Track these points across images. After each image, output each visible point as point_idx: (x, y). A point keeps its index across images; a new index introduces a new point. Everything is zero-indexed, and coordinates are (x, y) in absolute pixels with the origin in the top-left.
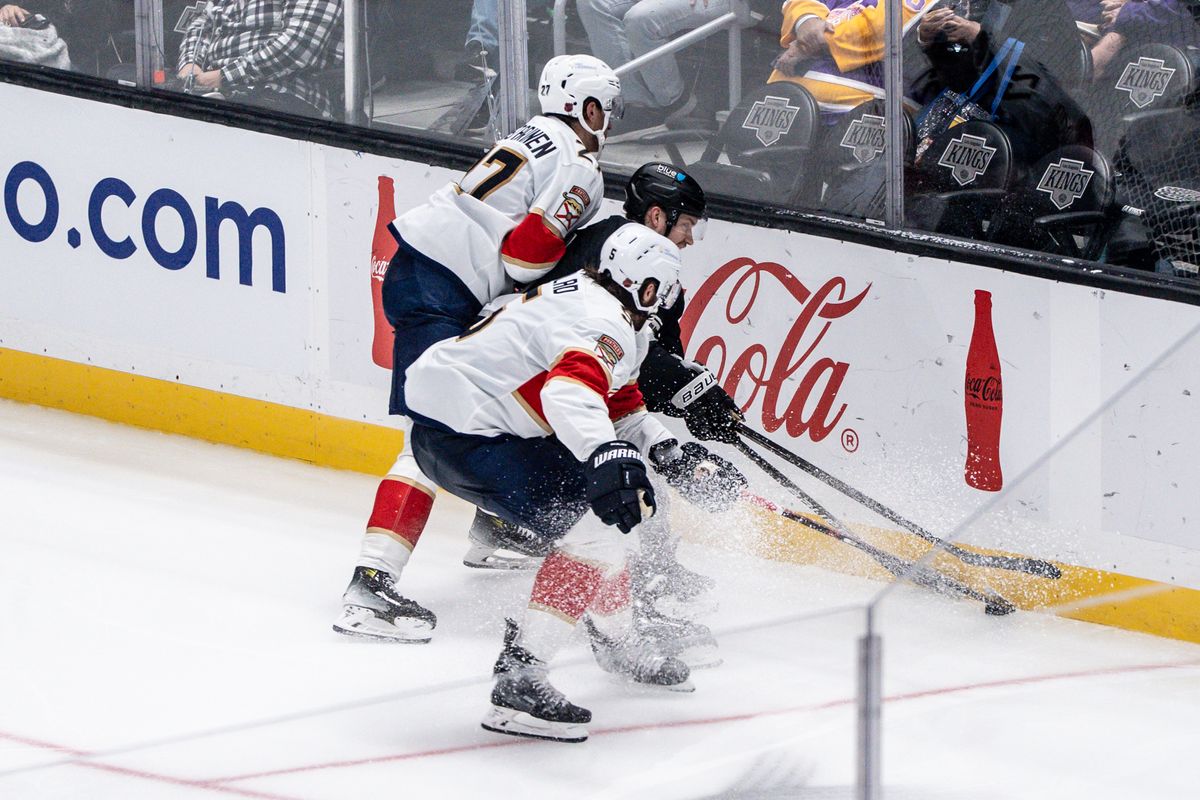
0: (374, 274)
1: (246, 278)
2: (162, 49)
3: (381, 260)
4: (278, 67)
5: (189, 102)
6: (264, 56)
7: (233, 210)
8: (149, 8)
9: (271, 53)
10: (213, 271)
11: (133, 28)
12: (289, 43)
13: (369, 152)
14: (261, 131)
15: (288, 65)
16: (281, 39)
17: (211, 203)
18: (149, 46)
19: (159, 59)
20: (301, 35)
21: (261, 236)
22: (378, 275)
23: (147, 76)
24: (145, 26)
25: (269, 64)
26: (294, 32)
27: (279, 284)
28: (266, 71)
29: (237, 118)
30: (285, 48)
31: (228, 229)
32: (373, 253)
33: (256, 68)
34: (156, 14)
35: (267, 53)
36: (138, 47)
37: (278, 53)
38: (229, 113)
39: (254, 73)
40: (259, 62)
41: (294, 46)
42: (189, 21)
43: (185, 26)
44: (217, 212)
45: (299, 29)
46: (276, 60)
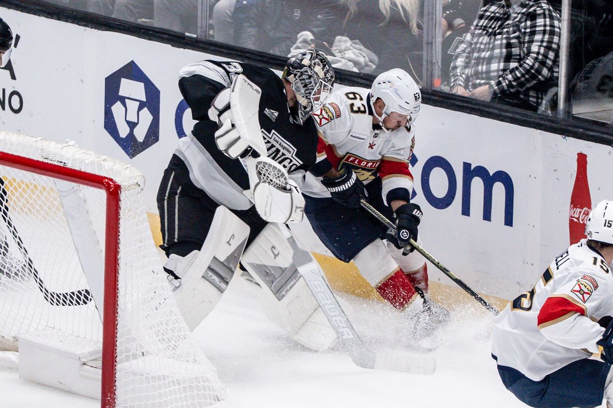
0: (572, 217)
1: (487, 216)
2: (440, 64)
3: (577, 207)
4: (527, 81)
5: (455, 100)
6: (519, 75)
7: (481, 172)
8: (433, 38)
9: (523, 72)
10: (466, 211)
11: (422, 50)
12: (534, 64)
13: (571, 137)
14: (502, 120)
15: (534, 79)
16: (527, 61)
17: (467, 166)
18: (432, 62)
19: (437, 72)
20: (540, 57)
21: (499, 189)
22: (574, 217)
23: (429, 82)
24: (429, 50)
25: (523, 79)
26: (535, 55)
27: (509, 221)
28: (521, 85)
29: (487, 112)
30: (532, 67)
31: (477, 184)
32: (572, 203)
33: (514, 83)
34: (437, 42)
35: (520, 72)
36: (425, 63)
37: (528, 71)
38: (481, 108)
39: (512, 87)
40: (516, 79)
41: (537, 65)
42: (457, 47)
43: (455, 50)
44: (470, 172)
45: (538, 53)
46: (527, 76)
